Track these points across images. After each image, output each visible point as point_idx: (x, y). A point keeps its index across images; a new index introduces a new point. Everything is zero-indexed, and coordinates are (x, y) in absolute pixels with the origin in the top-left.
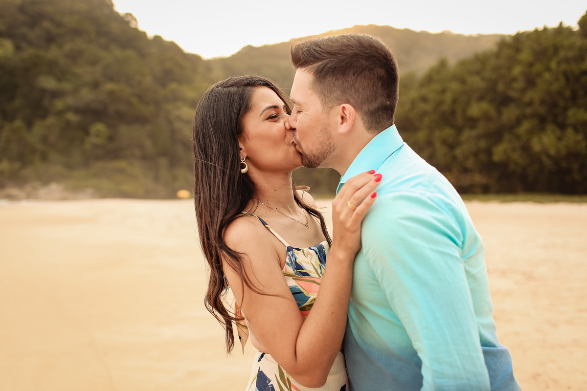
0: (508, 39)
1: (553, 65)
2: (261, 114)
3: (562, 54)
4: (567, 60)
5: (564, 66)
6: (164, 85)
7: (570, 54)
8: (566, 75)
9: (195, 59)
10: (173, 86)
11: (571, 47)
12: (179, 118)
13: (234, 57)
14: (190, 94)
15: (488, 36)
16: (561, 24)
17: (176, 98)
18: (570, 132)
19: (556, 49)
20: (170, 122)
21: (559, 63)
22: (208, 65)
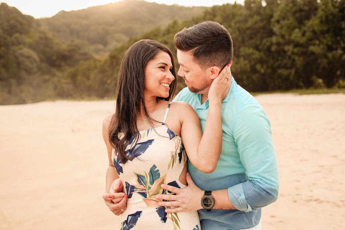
0: (209, 10)
1: (233, 24)
2: (157, 64)
3: (237, 18)
4: (239, 22)
5: (238, 25)
6: (11, 35)
7: (241, 18)
8: (239, 29)
9: (29, 19)
10: (17, 35)
11: (241, 15)
12: (22, 55)
13: (53, 17)
14: (28, 40)
15: (198, 7)
16: (236, 2)
17: (19, 43)
18: (242, 59)
19: (234, 16)
20: (16, 58)
21: (235, 23)
22: (38, 22)
